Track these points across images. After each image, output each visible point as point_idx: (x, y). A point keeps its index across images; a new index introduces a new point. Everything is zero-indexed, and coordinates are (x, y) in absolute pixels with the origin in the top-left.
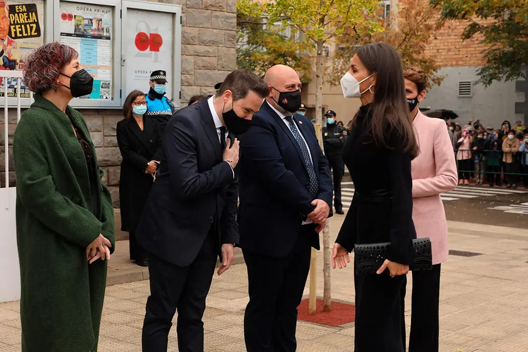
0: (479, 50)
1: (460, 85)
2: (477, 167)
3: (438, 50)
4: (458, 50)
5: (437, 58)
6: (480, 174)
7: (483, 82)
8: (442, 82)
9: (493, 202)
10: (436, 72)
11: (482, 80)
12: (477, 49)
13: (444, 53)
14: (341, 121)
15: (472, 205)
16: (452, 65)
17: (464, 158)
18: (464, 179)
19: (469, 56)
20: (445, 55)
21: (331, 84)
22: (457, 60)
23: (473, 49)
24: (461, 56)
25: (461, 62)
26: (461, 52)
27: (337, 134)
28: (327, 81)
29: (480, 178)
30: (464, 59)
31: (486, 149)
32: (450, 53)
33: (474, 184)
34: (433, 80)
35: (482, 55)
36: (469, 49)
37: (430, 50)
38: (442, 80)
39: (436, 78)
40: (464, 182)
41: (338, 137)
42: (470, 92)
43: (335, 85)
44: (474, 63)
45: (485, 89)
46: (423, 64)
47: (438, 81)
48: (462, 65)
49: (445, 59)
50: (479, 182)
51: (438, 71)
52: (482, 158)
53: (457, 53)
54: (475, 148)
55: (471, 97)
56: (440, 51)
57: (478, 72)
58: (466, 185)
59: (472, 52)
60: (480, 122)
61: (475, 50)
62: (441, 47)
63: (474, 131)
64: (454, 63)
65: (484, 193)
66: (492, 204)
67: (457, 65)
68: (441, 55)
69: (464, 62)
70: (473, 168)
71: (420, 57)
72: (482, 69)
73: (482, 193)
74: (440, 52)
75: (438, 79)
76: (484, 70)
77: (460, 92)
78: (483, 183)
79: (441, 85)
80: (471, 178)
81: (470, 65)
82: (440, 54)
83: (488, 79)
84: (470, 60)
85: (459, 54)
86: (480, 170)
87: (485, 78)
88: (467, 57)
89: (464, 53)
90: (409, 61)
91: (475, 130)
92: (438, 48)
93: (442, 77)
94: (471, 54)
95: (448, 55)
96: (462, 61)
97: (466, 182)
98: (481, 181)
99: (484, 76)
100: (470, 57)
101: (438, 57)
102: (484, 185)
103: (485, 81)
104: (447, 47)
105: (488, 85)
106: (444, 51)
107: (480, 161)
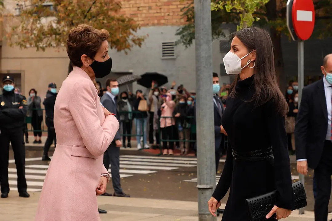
0: (180, 8)
1: (163, 46)
2: (181, 135)
3: (138, 7)
4: (160, 8)
5: (137, 17)
6: (184, 143)
7: (183, 42)
8: (143, 43)
9: (192, 174)
10: (136, 32)
11: (181, 40)
12: (179, 6)
13: (145, 11)
14: (33, 88)
15: (169, 178)
16: (154, 25)
17: (168, 125)
18: (168, 149)
19: (171, 14)
20: (145, 14)
21: (21, 46)
22: (159, 18)
23: (176, 7)
24: (163, 14)
25: (162, 21)
26: (162, 10)
27: (16, 103)
28: (16, 43)
29: (184, 147)
30: (166, 18)
31: (189, 116)
32: (151, 11)
33: (178, 154)
34: (134, 41)
35: (181, 13)
36: (171, 7)
37: (130, 8)
38: (143, 40)
39: (136, 38)
40: (168, 152)
41: (17, 107)
42: (173, 53)
43: (25, 47)
44: (176, 22)
45: (185, 50)
46: (120, 22)
47: (139, 42)
48: (164, 24)
49: (146, 17)
50: (184, 152)
51: (138, 30)
52: (185, 125)
53: (159, 11)
54: (178, 115)
55: (174, 59)
56: (141, 9)
57: (179, 32)
58: (171, 156)
59: (174, 10)
60: (185, 87)
61: (177, 8)
62: (142, 5)
63: (179, 96)
64: (156, 22)
65: (187, 164)
66: (191, 175)
67: (159, 24)
68: (141, 14)
69: (166, 21)
70: (177, 137)
71: (117, 16)
72: (183, 28)
73: (184, 164)
74: (140, 11)
75: (139, 39)
76: (184, 29)
77: (163, 53)
78: (188, 153)
79: (142, 46)
80: (176, 148)
81: (173, 25)
82: (140, 12)
83: (188, 39)
84: (172, 19)
85: (160, 13)
86: (184, 139)
87: (185, 38)
88: (169, 15)
89: (166, 11)
90: (105, 19)
91: (179, 94)
92: (138, 6)
93: (143, 38)
94: (173, 12)
95: (150, 13)
96: (165, 20)
97: (171, 152)
98: (186, 150)
99: (183, 36)
100: (172, 16)
101: (139, 15)
102: (190, 155)
103: (185, 41)
104: (147, 5)
105: (188, 46)
106: (145, 8)
107: (184, 128)
